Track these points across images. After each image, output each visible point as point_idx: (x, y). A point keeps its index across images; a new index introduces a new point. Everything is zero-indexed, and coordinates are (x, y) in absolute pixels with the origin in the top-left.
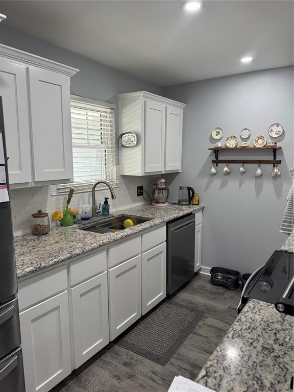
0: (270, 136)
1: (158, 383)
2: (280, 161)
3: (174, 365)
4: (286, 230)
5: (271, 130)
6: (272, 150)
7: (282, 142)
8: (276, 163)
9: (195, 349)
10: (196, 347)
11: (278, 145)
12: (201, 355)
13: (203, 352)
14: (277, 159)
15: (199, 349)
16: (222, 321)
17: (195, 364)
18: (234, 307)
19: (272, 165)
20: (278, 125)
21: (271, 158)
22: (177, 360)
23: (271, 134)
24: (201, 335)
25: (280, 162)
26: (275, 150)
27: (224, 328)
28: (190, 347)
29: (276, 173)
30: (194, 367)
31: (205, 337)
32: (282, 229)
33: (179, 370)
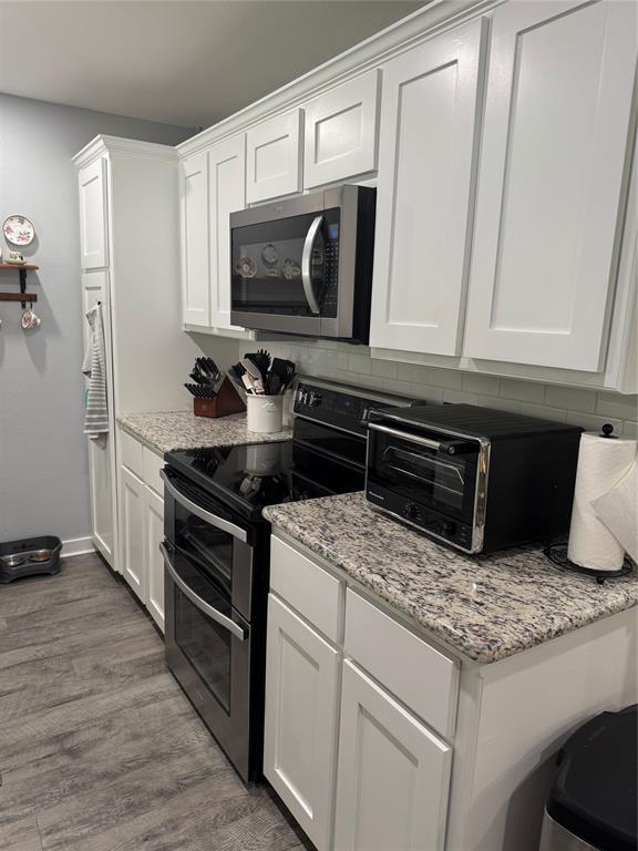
0: (7, 241)
1: (25, 816)
2: (35, 296)
3: (22, 767)
4: (97, 427)
5: (9, 228)
6: (17, 273)
7: (33, 257)
8: (26, 299)
9: (27, 718)
10: (26, 713)
11: (29, 261)
12: (48, 717)
13: (46, 711)
14: (27, 292)
15: (34, 712)
16: (22, 647)
17: (58, 736)
18: (15, 614)
19: (20, 304)
20: (22, 220)
21: (16, 289)
22: (15, 757)
23: (8, 236)
24: (9, 693)
25: (33, 298)
26: (23, 273)
27: (38, 654)
28: (14, 722)
29: (35, 320)
30: (57, 742)
31: (21, 689)
32: (88, 427)
33: (38, 765)
